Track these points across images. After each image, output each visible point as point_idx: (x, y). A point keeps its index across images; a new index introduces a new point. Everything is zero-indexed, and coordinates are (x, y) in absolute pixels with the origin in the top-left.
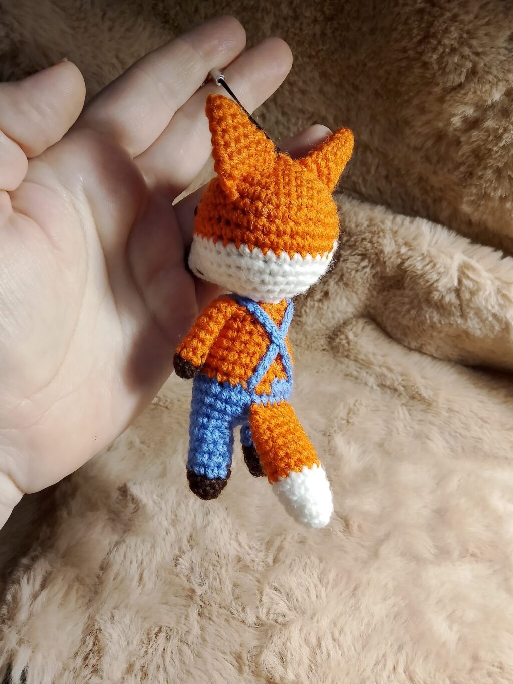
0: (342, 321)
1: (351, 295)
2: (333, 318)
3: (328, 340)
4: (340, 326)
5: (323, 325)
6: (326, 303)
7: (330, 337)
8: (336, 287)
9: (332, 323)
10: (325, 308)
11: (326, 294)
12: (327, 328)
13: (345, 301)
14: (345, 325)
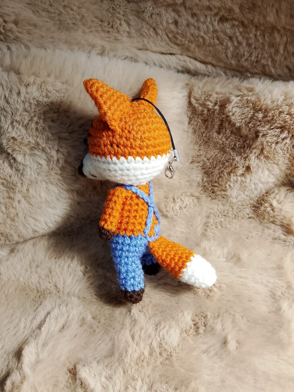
0: (264, 191)
1: (272, 167)
2: (256, 189)
3: (253, 208)
4: (263, 195)
5: (247, 196)
6: (248, 176)
7: (255, 206)
8: (257, 161)
9: (256, 194)
10: (248, 181)
11: (248, 168)
12: (251, 199)
13: (266, 172)
14: (268, 195)
